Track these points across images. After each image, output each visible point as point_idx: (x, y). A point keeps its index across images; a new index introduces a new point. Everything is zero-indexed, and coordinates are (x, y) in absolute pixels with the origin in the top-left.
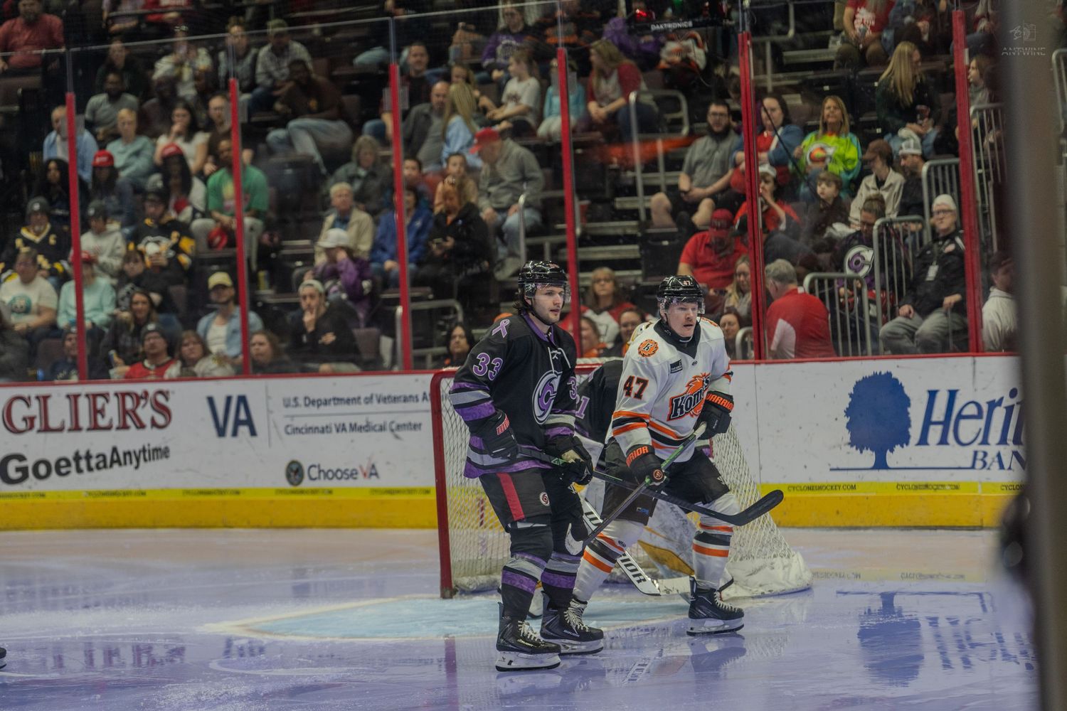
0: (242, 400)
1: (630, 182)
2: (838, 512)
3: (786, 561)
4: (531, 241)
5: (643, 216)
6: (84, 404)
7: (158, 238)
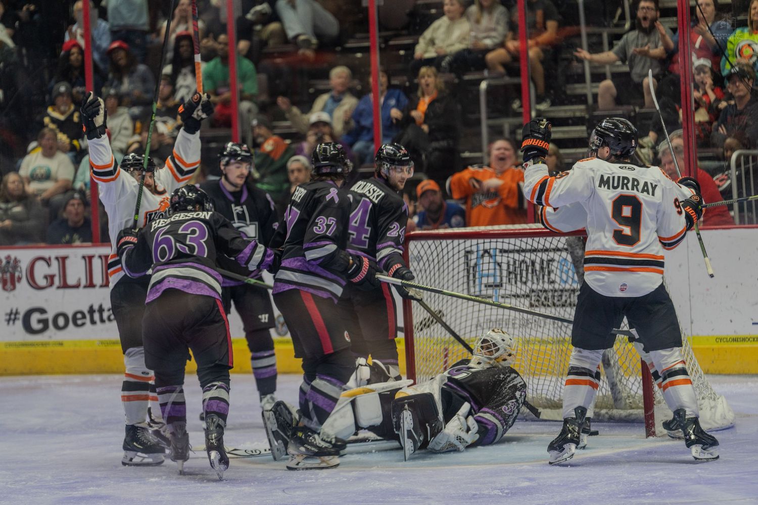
1: (580, 71)
3: (713, 403)
5: (590, 100)
6: (97, 264)
7: (165, 118)
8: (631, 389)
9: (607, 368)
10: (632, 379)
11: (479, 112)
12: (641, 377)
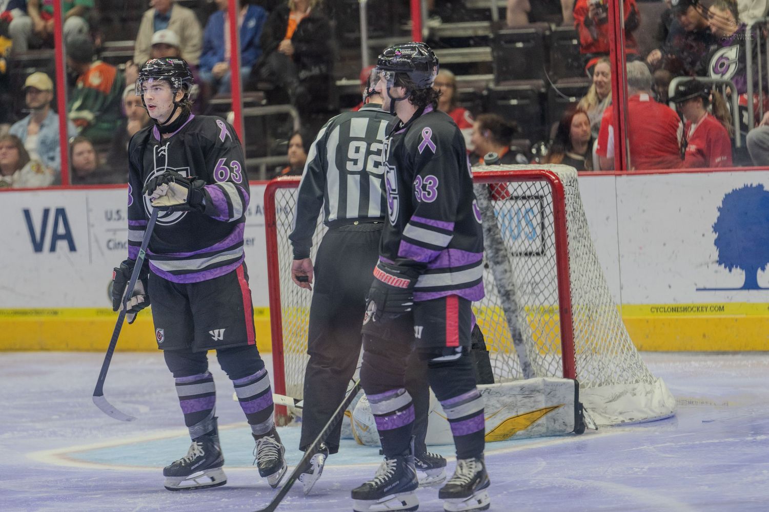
0: (61, 212)
2: (704, 336)
3: (649, 388)
4: (373, 42)
5: (495, 16)
8: (547, 371)
9: (518, 345)
10: (549, 358)
11: (359, 30)
12: (560, 356)
